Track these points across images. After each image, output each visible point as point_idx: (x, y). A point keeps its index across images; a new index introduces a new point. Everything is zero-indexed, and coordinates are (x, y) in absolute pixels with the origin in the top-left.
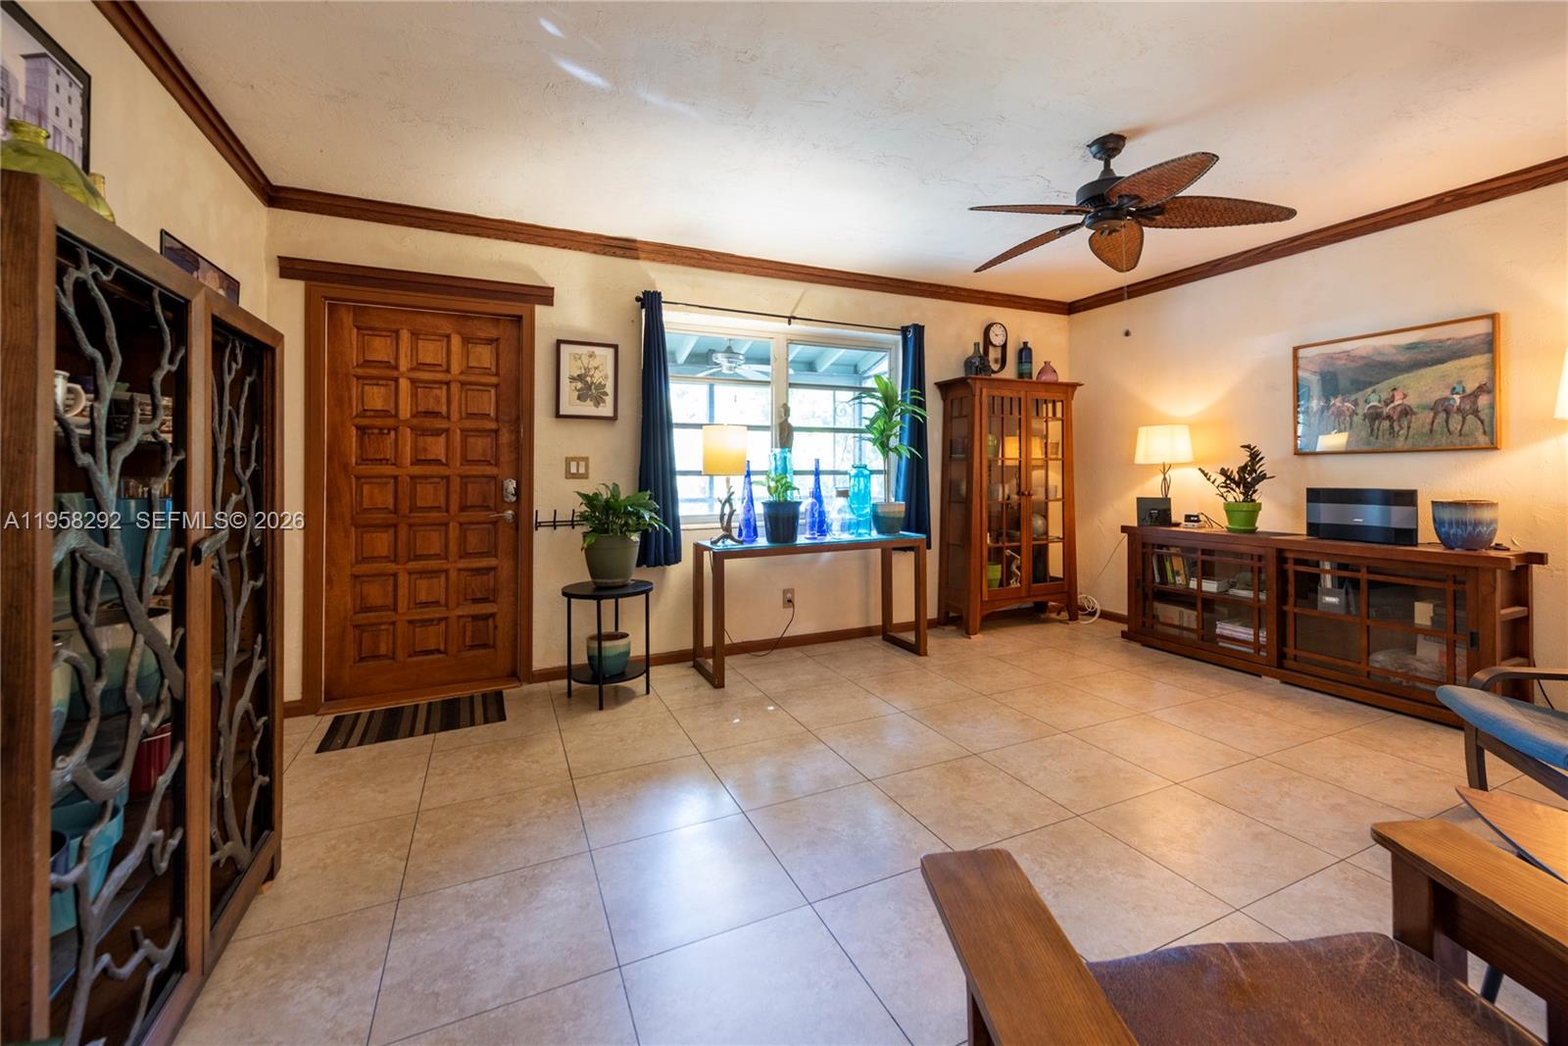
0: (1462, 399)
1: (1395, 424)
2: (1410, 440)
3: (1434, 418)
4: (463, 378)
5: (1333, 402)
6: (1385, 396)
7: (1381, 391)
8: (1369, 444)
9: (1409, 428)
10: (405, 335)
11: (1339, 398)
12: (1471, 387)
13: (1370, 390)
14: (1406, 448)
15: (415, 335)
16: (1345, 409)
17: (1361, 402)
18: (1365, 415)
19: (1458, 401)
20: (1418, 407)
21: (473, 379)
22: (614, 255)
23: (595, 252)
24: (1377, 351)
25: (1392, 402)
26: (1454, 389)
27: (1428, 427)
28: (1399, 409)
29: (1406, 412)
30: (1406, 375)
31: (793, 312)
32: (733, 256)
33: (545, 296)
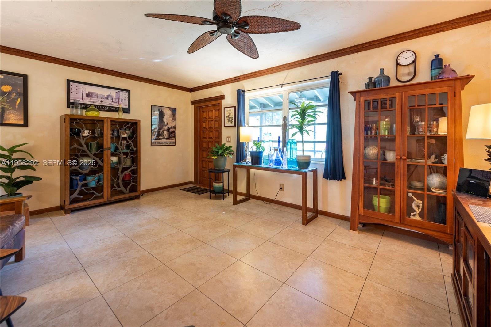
4: (214, 119)
10: (207, 111)
15: (209, 111)
21: (216, 119)
22: (235, 82)
23: (232, 83)
31: (283, 82)
32: (262, 70)
33: (222, 97)
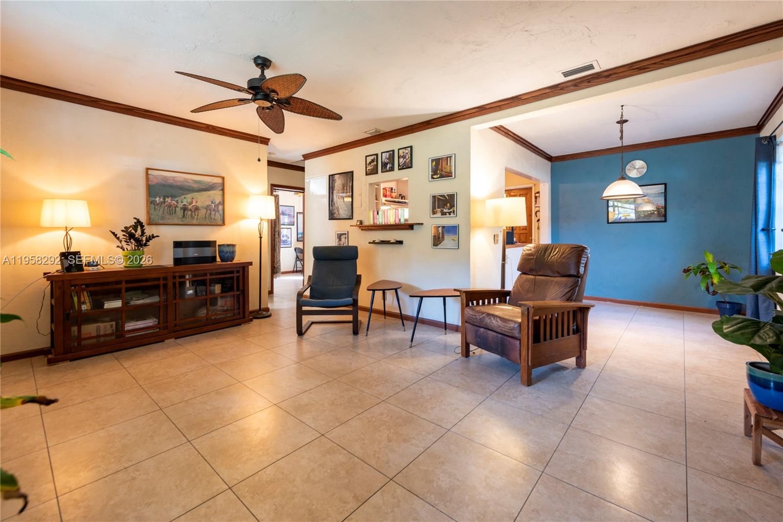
0: (215, 206)
1: (193, 213)
2: (198, 220)
3: (206, 212)
5: (166, 200)
6: (189, 200)
7: (188, 198)
8: (182, 221)
9: (198, 215)
11: (170, 199)
12: (217, 202)
13: (183, 197)
14: (197, 224)
16: (172, 204)
17: (179, 201)
18: (181, 208)
19: (213, 207)
20: (201, 207)
24: (186, 180)
25: (192, 203)
26: (212, 202)
27: (204, 216)
28: (195, 207)
29: (197, 209)
30: (197, 193)
